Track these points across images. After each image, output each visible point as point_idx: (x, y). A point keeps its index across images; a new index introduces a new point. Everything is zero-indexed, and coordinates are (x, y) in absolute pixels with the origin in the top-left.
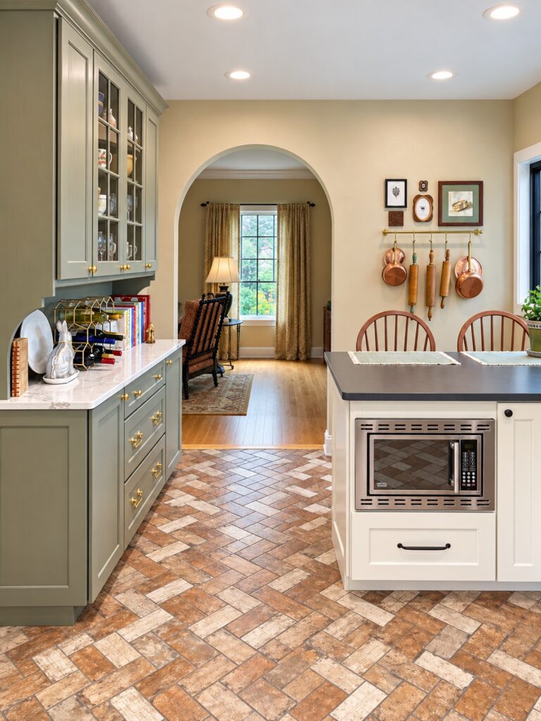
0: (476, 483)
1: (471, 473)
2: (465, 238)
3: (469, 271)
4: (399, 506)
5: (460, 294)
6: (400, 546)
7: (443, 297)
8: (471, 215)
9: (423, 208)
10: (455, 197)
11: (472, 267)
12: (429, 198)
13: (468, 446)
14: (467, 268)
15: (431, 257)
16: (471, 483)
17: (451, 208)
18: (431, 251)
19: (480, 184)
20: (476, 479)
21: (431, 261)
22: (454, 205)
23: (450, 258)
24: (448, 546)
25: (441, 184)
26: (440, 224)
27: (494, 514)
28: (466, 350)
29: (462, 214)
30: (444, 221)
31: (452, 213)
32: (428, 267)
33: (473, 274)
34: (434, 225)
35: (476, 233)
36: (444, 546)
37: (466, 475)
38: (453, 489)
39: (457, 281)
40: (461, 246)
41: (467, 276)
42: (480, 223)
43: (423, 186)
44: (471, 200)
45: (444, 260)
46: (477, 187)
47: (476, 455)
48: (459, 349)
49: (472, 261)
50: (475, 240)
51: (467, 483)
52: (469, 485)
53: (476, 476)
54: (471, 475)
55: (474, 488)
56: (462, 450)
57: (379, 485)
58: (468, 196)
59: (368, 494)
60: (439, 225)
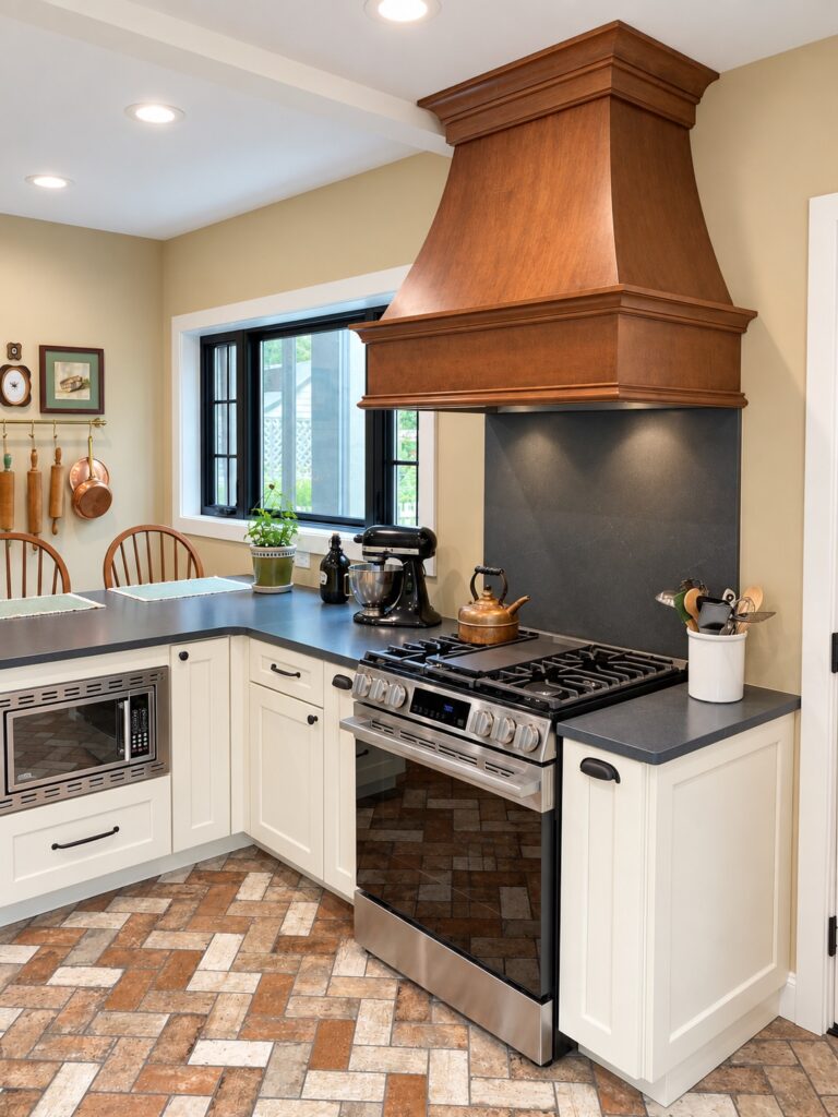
0: (148, 745)
1: (142, 734)
2: (84, 432)
3: (90, 479)
4: (53, 796)
5: (78, 512)
6: (55, 847)
7: (55, 519)
8: (88, 398)
9: (14, 386)
10: (63, 370)
11: (94, 473)
12: (26, 372)
13: (139, 703)
14: (88, 474)
15: (34, 460)
16: (143, 746)
17: (58, 387)
18: (34, 451)
19: (99, 352)
20: (148, 741)
21: (33, 466)
22: (63, 383)
23: (63, 461)
24: (116, 829)
25: (44, 350)
26: (44, 409)
27: (169, 777)
28: (118, 586)
29: (74, 396)
30: (50, 405)
31: (61, 395)
32: (29, 474)
33: (96, 482)
34: (33, 412)
35: (97, 424)
36: (112, 830)
37: (137, 739)
38: (123, 757)
39: (74, 493)
40: (78, 443)
41: (88, 487)
42: (101, 410)
43: (14, 350)
44: (87, 376)
45: (54, 463)
46: (95, 357)
47: (147, 712)
48: (108, 584)
49: (95, 464)
50: (97, 433)
51: (137, 748)
52: (140, 750)
53: (148, 737)
54: (143, 738)
55: (146, 752)
56: (132, 707)
57: (21, 777)
58: (82, 369)
59: (7, 793)
60: (41, 412)
